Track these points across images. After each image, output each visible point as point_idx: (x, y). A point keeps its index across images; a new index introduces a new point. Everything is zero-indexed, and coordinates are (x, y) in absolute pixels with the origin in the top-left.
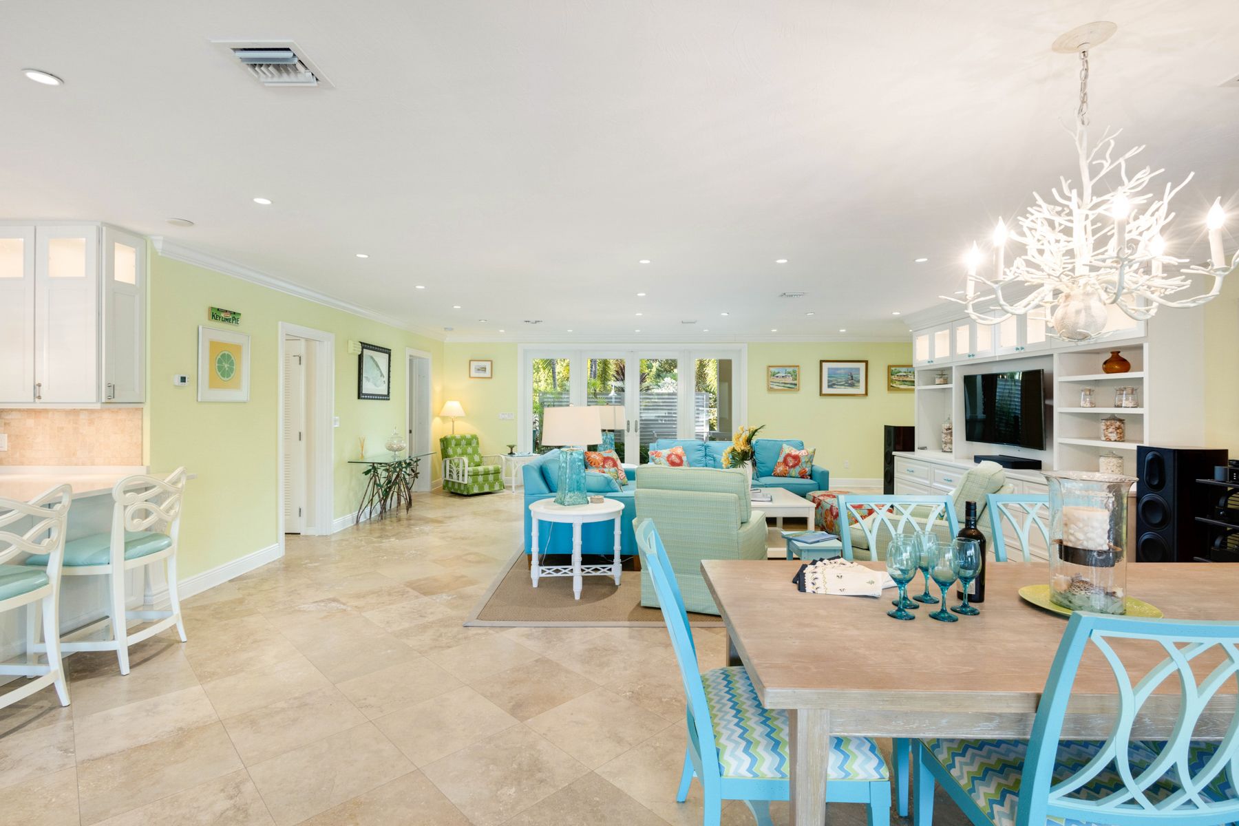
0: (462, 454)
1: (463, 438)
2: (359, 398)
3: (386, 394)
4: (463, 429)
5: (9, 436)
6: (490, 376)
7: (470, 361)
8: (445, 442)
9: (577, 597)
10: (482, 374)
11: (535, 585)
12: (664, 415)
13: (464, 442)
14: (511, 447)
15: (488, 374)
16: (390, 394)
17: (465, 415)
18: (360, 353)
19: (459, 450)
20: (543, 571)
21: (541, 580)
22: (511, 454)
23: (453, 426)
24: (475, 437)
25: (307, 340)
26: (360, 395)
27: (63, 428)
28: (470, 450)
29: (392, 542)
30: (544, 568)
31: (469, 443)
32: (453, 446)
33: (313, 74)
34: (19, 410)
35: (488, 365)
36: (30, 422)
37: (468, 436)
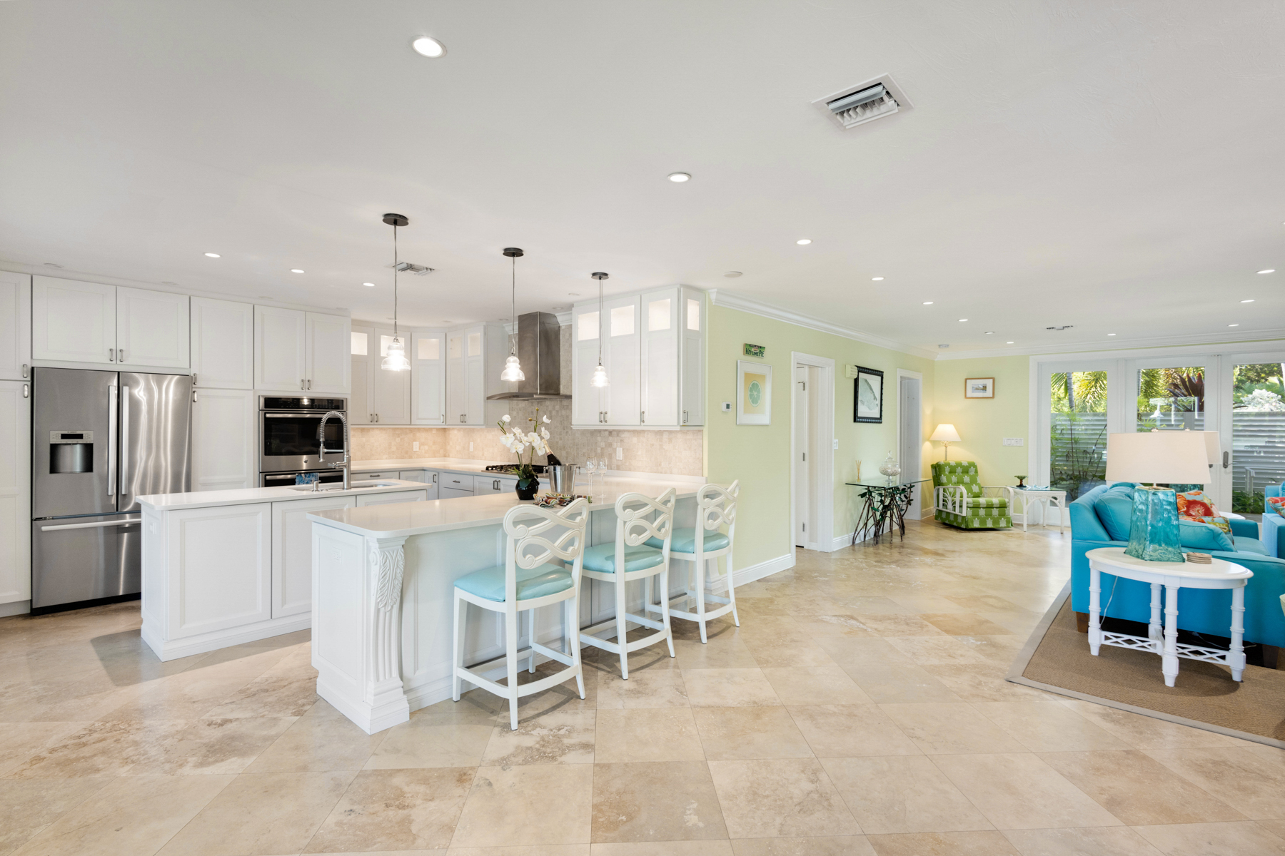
0: (958, 483)
1: (959, 465)
2: (855, 421)
3: (879, 417)
4: (957, 455)
5: (623, 449)
6: (991, 396)
7: (966, 380)
8: (937, 469)
9: (1170, 682)
10: (981, 394)
11: (1095, 651)
12: (1264, 444)
13: (959, 470)
14: (1021, 479)
15: (989, 393)
16: (883, 417)
17: (960, 440)
18: (856, 377)
19: (954, 479)
20: (1107, 638)
21: (1103, 648)
22: (1021, 486)
23: (946, 452)
24: (973, 465)
25: (810, 367)
26: (856, 418)
27: (653, 445)
28: (967, 479)
29: (891, 569)
30: (1109, 634)
31: (966, 470)
32: (947, 473)
33: (895, 101)
34: (628, 431)
35: (989, 383)
36: (635, 440)
37: (965, 463)
